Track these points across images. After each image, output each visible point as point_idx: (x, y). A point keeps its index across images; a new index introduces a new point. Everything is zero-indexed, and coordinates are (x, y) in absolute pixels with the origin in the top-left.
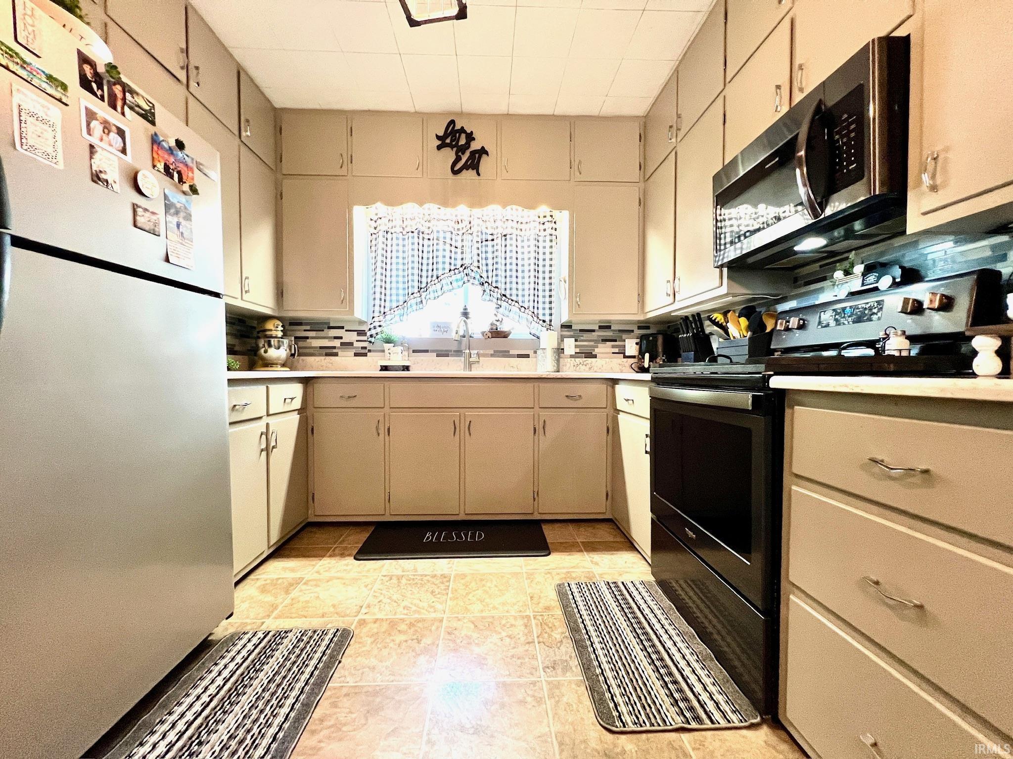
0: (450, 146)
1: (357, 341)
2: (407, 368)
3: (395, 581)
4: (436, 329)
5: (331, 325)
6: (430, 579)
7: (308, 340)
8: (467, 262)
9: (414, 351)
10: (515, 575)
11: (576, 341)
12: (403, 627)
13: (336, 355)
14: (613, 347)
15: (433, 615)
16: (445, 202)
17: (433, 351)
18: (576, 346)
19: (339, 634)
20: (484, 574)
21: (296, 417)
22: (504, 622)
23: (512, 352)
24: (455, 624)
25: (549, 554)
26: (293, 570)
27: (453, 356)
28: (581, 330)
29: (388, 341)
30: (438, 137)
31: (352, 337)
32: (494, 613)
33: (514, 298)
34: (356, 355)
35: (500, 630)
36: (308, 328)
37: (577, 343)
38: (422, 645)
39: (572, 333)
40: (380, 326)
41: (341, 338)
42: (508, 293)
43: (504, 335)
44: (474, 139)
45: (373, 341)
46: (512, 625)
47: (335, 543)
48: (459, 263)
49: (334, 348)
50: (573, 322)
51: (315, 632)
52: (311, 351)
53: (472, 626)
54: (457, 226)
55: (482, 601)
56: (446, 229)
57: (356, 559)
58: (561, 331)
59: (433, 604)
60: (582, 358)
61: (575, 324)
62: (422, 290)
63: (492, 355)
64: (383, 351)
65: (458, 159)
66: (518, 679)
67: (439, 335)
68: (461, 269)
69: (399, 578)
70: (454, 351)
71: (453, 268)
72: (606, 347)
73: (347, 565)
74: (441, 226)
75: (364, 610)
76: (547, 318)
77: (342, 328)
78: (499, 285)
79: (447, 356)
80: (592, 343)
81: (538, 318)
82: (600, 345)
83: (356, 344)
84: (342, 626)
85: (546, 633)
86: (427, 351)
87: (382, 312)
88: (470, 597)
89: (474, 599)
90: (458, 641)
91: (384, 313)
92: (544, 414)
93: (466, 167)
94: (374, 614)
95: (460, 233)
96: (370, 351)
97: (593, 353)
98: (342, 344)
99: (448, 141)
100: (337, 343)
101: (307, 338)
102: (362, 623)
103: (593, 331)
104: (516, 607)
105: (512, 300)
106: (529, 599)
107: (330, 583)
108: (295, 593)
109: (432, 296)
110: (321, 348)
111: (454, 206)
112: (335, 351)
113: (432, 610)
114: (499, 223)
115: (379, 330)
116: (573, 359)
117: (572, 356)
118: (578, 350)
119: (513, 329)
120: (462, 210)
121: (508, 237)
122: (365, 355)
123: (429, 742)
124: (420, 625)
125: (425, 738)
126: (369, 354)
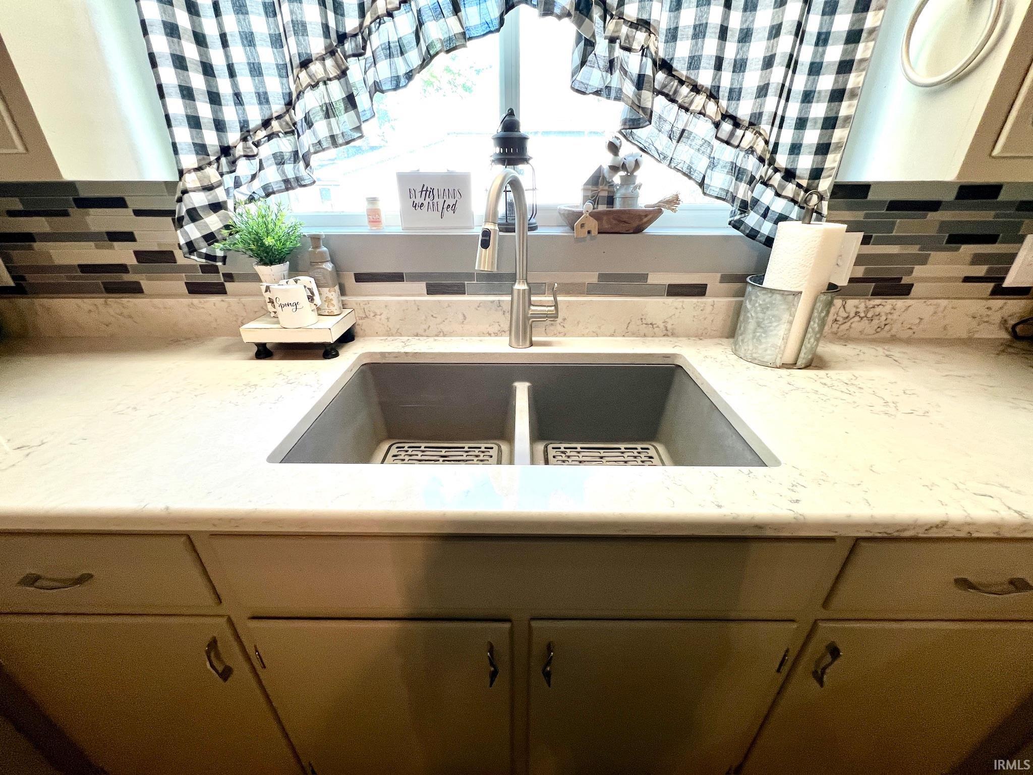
4: (419, 200)
5: (84, 194)
7: (36, 244)
9: (360, 280)
14: (977, 260)
17: (416, 277)
18: (860, 259)
23: (654, 279)
27: (477, 290)
28: (892, 206)
29: (266, 255)
36: (21, 205)
37: (868, 249)
39: (861, 215)
41: (130, 237)
49: (122, 268)
63: (592, 290)
67: (432, 224)
70: (481, 275)
72: (952, 262)
77: (120, 203)
79: (460, 290)
80: (914, 249)
82: (935, 255)
83: (183, 258)
86: (397, 277)
96: (227, 278)
97: (904, 281)
98: (140, 256)
100: (122, 254)
101: (29, 237)
103: (935, 206)
110: (86, 269)
112: (127, 277)
116: (839, 303)
118: (860, 272)
122: (219, 290)
126: (228, 286)
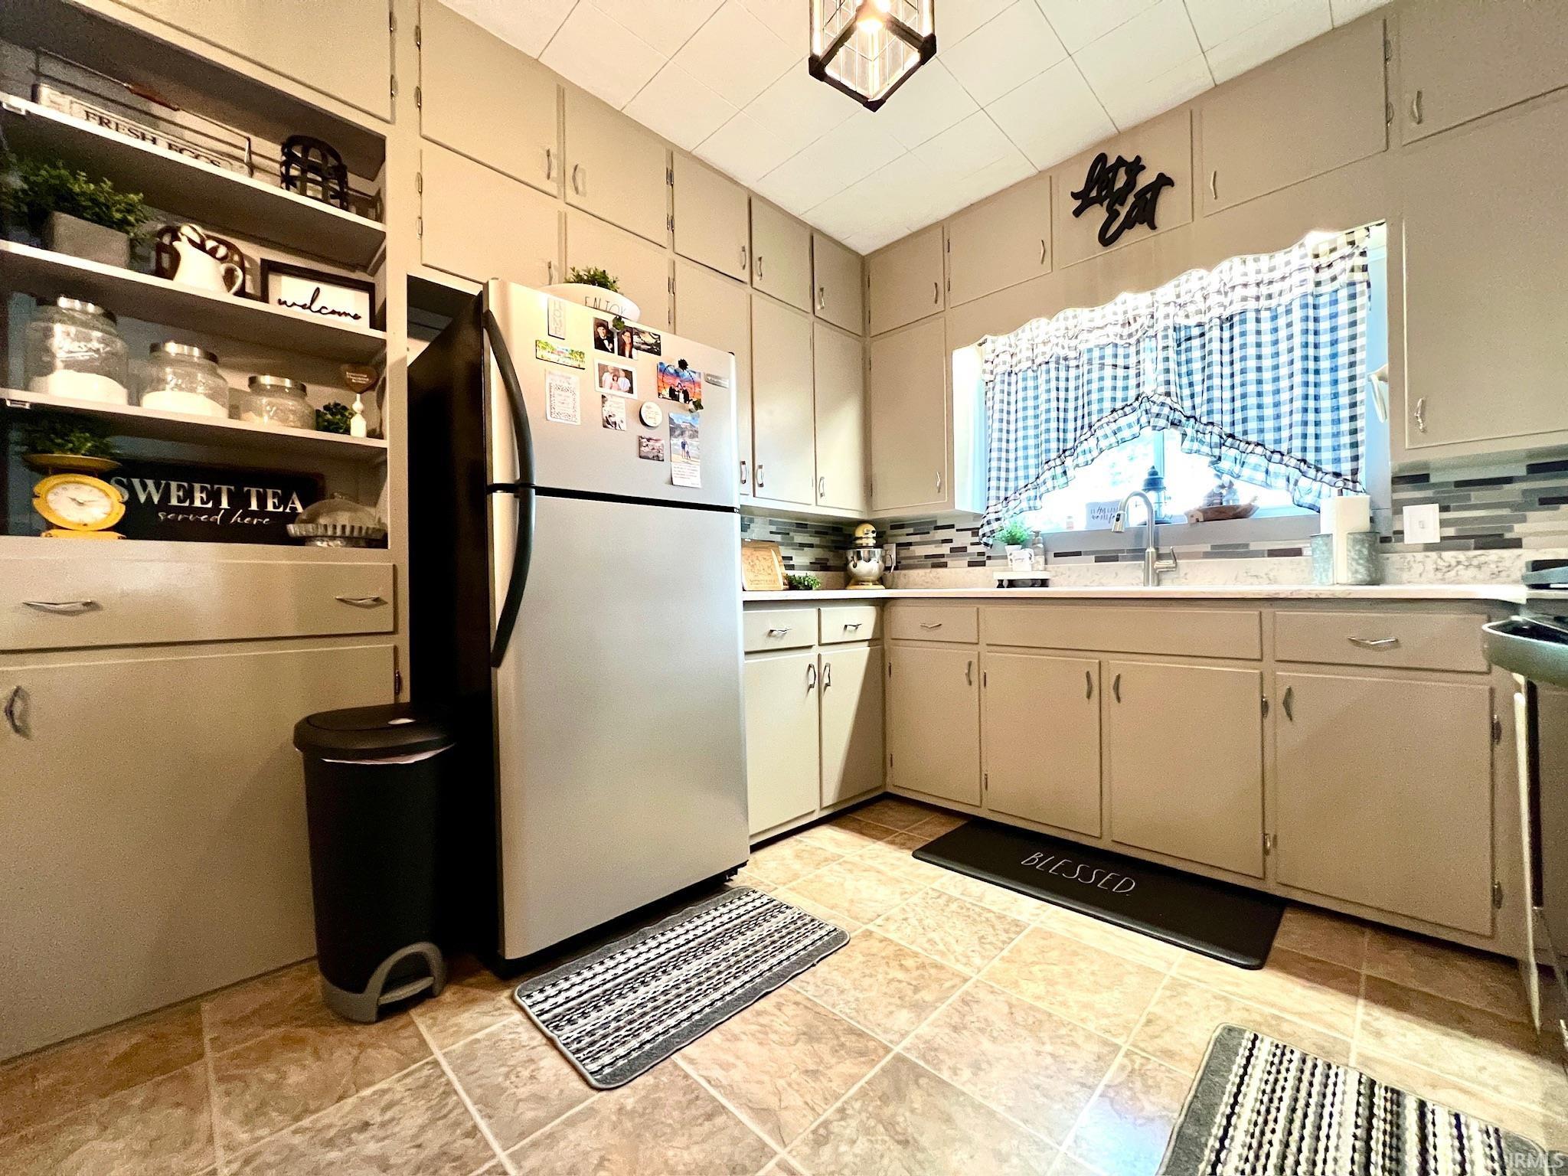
0: (1099, 200)
1: (972, 544)
2: (1044, 583)
3: (942, 901)
4: (1096, 515)
5: (939, 524)
6: (993, 919)
7: (912, 548)
8: (1147, 390)
9: (1056, 555)
10: (1146, 972)
11: (1444, 509)
12: (910, 963)
13: (945, 565)
15: (959, 967)
16: (1092, 297)
17: (1087, 553)
18: (1443, 523)
19: (834, 934)
20: (1086, 948)
21: (864, 650)
22: (1063, 1031)
23: (1253, 547)
24: (982, 994)
25: (1259, 967)
26: (838, 844)
27: (1125, 559)
28: (1459, 484)
29: (1013, 541)
30: (1075, 196)
31: (963, 539)
32: (1059, 1012)
33: (1253, 437)
34: (971, 564)
35: (1046, 1039)
36: (911, 530)
37: (1447, 515)
38: (917, 997)
39: (1429, 493)
40: (998, 519)
41: (950, 541)
42: (1238, 429)
43: (1239, 513)
44: (1143, 168)
45: (990, 543)
46: (1074, 1044)
47: (905, 827)
48: (1132, 393)
49: (943, 556)
50: (1432, 466)
51: (813, 920)
52: (915, 561)
53: (1006, 1010)
54: (1126, 331)
55: (1050, 982)
56: (1104, 341)
57: (914, 856)
58: (1394, 491)
59: (971, 954)
60: (1468, 549)
61: (1437, 469)
62: (1067, 453)
63: (1207, 555)
64: (1005, 557)
65: (1113, 215)
66: (1021, 1124)
67: (1102, 525)
68: (1136, 405)
69: (951, 899)
70: (1129, 551)
71: (1119, 405)
73: (899, 859)
74: (1094, 339)
75: (879, 921)
76: (1346, 468)
77: (952, 526)
78: (1216, 418)
79: (1115, 559)
80: (1505, 512)
81: (1318, 470)
82: (1530, 515)
83: (971, 549)
84: (842, 926)
85: (1130, 1089)
86: (1078, 554)
87: (1002, 499)
88: (1036, 969)
89: (1040, 975)
90: (969, 1018)
91: (1006, 499)
92: (1287, 675)
93: (1128, 224)
94: (887, 931)
95: (1133, 341)
96: (989, 558)
97: (1508, 536)
98: (952, 550)
99: (1094, 194)
100: (945, 549)
101: (910, 544)
102: (868, 934)
103: (1508, 480)
104: (1104, 1022)
105: (1248, 443)
106: (1143, 1020)
107: (866, 874)
108: (824, 870)
109: (1081, 460)
110: (927, 557)
111: (1110, 297)
112: (943, 560)
113: (964, 960)
114: (1214, 299)
115: (995, 525)
116: (1433, 555)
117: (1429, 547)
118: (1451, 532)
119: (1255, 499)
120: (1131, 302)
121: (1236, 319)
122: (983, 564)
123: (842, 1110)
124: (933, 971)
125: (839, 1104)
126: (988, 562)
